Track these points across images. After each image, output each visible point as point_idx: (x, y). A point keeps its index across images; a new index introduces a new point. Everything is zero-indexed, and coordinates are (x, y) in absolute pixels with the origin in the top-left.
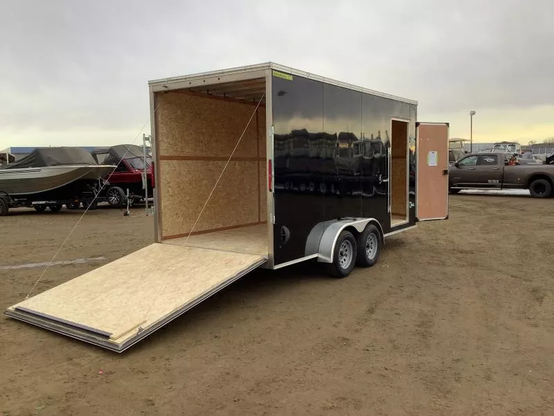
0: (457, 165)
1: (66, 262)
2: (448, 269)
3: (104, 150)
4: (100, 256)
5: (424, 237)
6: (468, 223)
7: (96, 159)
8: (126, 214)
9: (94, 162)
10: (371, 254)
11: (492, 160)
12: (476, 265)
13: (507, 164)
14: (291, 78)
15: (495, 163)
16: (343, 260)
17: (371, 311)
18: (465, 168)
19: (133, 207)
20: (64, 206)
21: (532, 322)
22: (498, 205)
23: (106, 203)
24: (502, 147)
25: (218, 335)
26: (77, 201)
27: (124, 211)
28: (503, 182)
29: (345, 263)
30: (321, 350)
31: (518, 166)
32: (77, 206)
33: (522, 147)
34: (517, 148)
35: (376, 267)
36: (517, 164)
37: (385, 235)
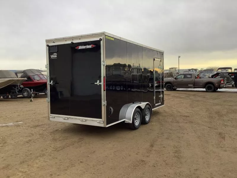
0: (175, 78)
1: (4, 125)
2: (181, 124)
3: (21, 72)
4: (20, 121)
5: (167, 110)
6: (184, 103)
7: (17, 75)
8: (31, 101)
9: (16, 77)
10: (147, 118)
11: (190, 76)
12: (192, 122)
13: (196, 78)
14: (113, 39)
15: (191, 77)
16: (136, 121)
17: (152, 146)
18: (179, 80)
19: (34, 97)
20: (2, 97)
21: (224, 149)
22: (194, 95)
23: (21, 96)
24: (191, 71)
25: (82, 161)
26: (8, 95)
27: (30, 99)
28: (194, 86)
29: (137, 123)
30: (133, 167)
31: (201, 79)
32: (8, 98)
33: (199, 71)
34: (197, 71)
35: (149, 124)
36: (200, 78)
37: (153, 109)
